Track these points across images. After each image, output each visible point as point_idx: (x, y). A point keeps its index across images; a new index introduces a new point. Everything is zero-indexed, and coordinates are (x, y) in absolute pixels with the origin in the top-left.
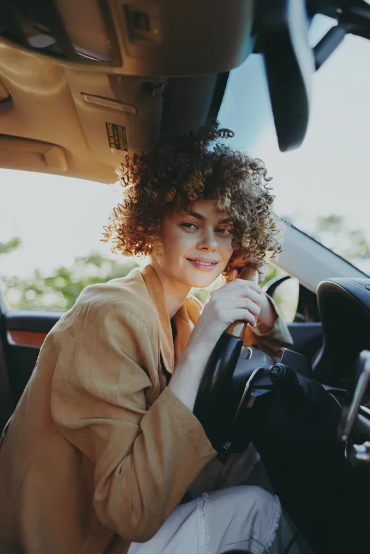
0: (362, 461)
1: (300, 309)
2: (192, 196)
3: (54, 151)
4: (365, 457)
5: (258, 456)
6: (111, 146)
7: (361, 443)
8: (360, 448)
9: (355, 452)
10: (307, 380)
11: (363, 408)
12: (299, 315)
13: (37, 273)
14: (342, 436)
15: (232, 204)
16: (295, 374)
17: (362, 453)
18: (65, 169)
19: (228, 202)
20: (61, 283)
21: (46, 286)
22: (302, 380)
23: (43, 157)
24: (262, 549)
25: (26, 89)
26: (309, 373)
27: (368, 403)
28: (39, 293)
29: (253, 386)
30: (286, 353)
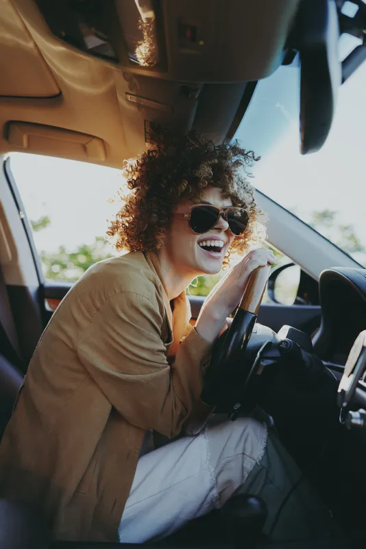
0: (356, 425)
1: (301, 292)
2: (203, 183)
3: (95, 143)
4: (359, 422)
6: (146, 141)
7: (355, 410)
8: (355, 414)
9: (350, 417)
10: (309, 355)
11: (360, 382)
12: (299, 299)
13: (62, 250)
17: (357, 418)
18: (103, 159)
20: (82, 259)
21: (69, 261)
22: (305, 355)
23: (85, 148)
24: (254, 462)
25: (78, 87)
26: (310, 349)
28: (64, 267)
29: (262, 357)
30: (290, 331)
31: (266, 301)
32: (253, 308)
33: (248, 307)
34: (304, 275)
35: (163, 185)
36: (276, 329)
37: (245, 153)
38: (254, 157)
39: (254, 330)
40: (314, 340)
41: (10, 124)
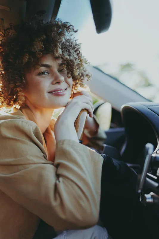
0: (149, 203)
1: (113, 121)
2: (39, 54)
4: (151, 200)
7: (148, 193)
8: (148, 196)
9: (145, 198)
10: (119, 162)
11: (148, 174)
14: (138, 190)
15: (62, 52)
16: (112, 159)
17: (149, 198)
19: (60, 51)
26: (119, 158)
27: (151, 171)
35: (11, 60)
37: (67, 26)
38: (73, 30)
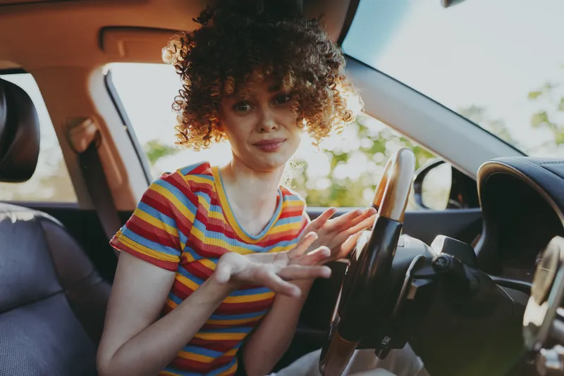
1: (453, 195)
4: (557, 365)
5: (421, 364)
8: (549, 354)
9: (543, 359)
10: (474, 271)
12: (452, 202)
17: (552, 360)
22: (469, 272)
26: (474, 262)
29: (414, 276)
30: (447, 242)
31: (412, 208)
32: (396, 215)
33: (390, 213)
34: (456, 174)
36: (428, 241)
39: (400, 243)
40: (477, 249)
41: (104, 31)
